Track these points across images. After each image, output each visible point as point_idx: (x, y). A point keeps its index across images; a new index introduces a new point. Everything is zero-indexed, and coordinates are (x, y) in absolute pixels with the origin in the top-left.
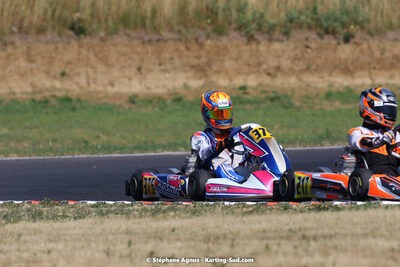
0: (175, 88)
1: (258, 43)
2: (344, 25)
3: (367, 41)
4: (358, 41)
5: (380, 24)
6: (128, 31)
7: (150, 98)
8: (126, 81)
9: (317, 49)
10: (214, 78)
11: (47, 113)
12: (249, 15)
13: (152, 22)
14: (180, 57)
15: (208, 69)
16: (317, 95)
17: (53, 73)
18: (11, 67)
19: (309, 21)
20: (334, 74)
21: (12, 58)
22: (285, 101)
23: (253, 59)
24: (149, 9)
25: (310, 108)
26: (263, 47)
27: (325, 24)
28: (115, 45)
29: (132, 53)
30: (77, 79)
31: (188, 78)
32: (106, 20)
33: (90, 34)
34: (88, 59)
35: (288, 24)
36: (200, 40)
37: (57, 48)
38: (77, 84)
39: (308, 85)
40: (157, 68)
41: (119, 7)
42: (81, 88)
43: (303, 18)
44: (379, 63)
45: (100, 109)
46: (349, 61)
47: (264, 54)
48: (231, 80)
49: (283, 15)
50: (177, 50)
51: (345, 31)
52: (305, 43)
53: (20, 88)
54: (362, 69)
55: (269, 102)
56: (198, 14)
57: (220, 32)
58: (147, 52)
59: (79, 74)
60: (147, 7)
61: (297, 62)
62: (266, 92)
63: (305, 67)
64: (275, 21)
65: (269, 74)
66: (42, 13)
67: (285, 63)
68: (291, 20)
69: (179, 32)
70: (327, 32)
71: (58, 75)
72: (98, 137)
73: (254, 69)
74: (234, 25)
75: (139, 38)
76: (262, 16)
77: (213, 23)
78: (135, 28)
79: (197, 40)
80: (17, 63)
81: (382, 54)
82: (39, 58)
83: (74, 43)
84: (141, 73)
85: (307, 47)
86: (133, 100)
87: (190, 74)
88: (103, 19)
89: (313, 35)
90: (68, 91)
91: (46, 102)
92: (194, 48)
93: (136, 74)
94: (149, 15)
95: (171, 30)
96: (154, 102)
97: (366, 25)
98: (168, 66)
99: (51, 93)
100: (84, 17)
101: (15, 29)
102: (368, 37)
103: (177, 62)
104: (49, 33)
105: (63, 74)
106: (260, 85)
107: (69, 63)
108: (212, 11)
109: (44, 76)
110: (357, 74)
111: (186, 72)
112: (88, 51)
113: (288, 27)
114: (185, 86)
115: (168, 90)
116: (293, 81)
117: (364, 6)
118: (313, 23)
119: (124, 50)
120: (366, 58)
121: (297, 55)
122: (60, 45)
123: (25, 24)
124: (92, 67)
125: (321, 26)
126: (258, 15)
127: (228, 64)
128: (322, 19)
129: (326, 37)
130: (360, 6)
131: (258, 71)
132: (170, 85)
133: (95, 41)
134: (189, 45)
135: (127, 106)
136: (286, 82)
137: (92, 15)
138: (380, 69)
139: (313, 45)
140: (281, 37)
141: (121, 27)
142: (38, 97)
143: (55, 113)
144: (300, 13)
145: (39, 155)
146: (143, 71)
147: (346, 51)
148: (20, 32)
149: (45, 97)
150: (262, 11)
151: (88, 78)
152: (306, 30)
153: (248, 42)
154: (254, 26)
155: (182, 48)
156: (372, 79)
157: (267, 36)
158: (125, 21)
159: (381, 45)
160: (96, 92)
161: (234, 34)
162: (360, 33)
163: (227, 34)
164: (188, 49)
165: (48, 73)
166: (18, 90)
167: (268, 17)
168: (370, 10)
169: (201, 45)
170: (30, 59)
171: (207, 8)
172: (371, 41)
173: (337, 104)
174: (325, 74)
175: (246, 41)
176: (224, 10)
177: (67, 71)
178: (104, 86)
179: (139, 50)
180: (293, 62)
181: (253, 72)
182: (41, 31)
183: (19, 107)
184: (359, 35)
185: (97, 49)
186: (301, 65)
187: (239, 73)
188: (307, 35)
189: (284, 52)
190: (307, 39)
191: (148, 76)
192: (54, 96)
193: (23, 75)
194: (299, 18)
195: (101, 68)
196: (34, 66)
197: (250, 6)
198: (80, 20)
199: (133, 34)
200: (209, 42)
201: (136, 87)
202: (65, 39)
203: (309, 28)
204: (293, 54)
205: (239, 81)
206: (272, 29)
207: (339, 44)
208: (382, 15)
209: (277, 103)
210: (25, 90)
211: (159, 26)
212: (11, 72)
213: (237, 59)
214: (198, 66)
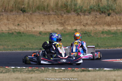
0: (54, 30)
1: (81, 16)
2: (108, 10)
3: (115, 15)
4: (112, 16)
5: (119, 10)
6: (39, 11)
7: (46, 33)
8: (38, 27)
9: (99, 18)
10: (66, 27)
11: (13, 37)
12: (78, 7)
13: (47, 9)
14: (56, 20)
15: (64, 24)
16: (99, 32)
17: (15, 24)
18: (2, 22)
19: (97, 9)
20: (104, 26)
21: (2, 19)
22: (89, 34)
23: (79, 21)
24: (46, 5)
25: (97, 36)
26: (82, 17)
27: (102, 10)
28: (35, 16)
29: (40, 18)
30: (23, 26)
31: (58, 27)
32: (32, 8)
33: (27, 12)
34: (26, 20)
35: (90, 10)
36: (62, 15)
37: (16, 16)
38: (23, 28)
39: (96, 29)
40: (48, 23)
41: (36, 4)
42: (24, 29)
43: (95, 8)
44: (119, 23)
45: (30, 36)
46: (109, 22)
47: (83, 19)
48: (72, 27)
49: (89, 7)
50: (55, 18)
51: (108, 12)
52: (95, 16)
53: (5, 29)
54: (113, 24)
55: (83, 34)
56: (62, 6)
57: (68, 12)
58: (45, 18)
59: (23, 25)
60: (46, 4)
61: (93, 22)
62: (83, 31)
63: (95, 23)
64: (86, 9)
65: (84, 26)
66: (12, 5)
67: (89, 22)
68: (91, 9)
69: (56, 12)
70: (102, 12)
71: (17, 25)
72: (29, 45)
73: (79, 24)
74: (73, 10)
75: (43, 14)
76: (82, 7)
77: (66, 9)
78: (42, 11)
79: (61, 15)
80: (4, 21)
81: (120, 20)
82: (11, 20)
83: (22, 15)
84: (43, 25)
85: (96, 17)
86: (40, 33)
87: (59, 25)
88: (31, 7)
89: (98, 14)
90: (20, 30)
91: (13, 33)
92: (60, 17)
93: (41, 25)
94: (46, 6)
95: (53, 11)
96: (47, 34)
97: (115, 11)
98: (52, 23)
99: (15, 31)
100: (25, 7)
101: (3, 10)
102: (115, 14)
103: (55, 21)
104: (14, 12)
105: (18, 25)
106: (81, 29)
107: (20, 21)
108: (66, 6)
109: (12, 25)
110: (112, 26)
111: (57, 24)
112: (27, 18)
113: (90, 11)
114: (57, 29)
115: (52, 30)
116: (91, 28)
117: (114, 5)
118: (98, 10)
119: (38, 17)
120: (115, 21)
121: (93, 20)
122: (17, 16)
123: (7, 9)
124: (28, 23)
125: (100, 11)
126: (81, 7)
127: (71, 22)
128: (101, 8)
129: (102, 14)
130: (113, 4)
131: (80, 25)
132: (52, 29)
133: (29, 14)
134: (58, 16)
135: (38, 35)
136: (89, 28)
137: (28, 6)
138: (119, 24)
139: (98, 16)
140: (88, 14)
141: (37, 10)
142: (10, 32)
143: (15, 37)
144: (94, 6)
145: (5, 51)
146: (44, 24)
147: (108, 19)
148: (5, 11)
149: (12, 32)
150: (82, 6)
151: (26, 26)
152: (96, 12)
153: (77, 16)
154: (79, 10)
155: (56, 17)
156: (117, 28)
157: (83, 13)
158: (38, 8)
159: (120, 17)
160: (29, 31)
161: (73, 13)
162: (113, 13)
163: (71, 13)
164: (58, 17)
165: (13, 24)
166: (4, 30)
167: (84, 8)
168: (116, 6)
169: (62, 16)
170: (8, 20)
171: (65, 4)
172: (116, 16)
173: (105, 35)
174: (102, 26)
175: (77, 15)
176: (70, 5)
177: (20, 24)
178: (31, 29)
179: (43, 17)
180: (91, 22)
181: (79, 25)
182: (11, 11)
183: (4, 35)
184: (113, 14)
185: (29, 17)
186: (94, 23)
187: (74, 25)
188: (96, 13)
189: (89, 18)
190: (96, 15)
191: (45, 26)
192: (15, 32)
193: (5, 25)
194: (93, 8)
195: (30, 23)
196: (9, 22)
197: (78, 4)
198: (24, 8)
199: (41, 12)
200: (65, 15)
201: (42, 29)
202: (19, 13)
203: (97, 11)
204: (92, 19)
205: (74, 28)
206: (85, 11)
207: (106, 16)
208: (120, 7)
209: (86, 35)
210: (6, 29)
211: (49, 10)
212: (2, 24)
213: (74, 21)
214: (61, 23)
